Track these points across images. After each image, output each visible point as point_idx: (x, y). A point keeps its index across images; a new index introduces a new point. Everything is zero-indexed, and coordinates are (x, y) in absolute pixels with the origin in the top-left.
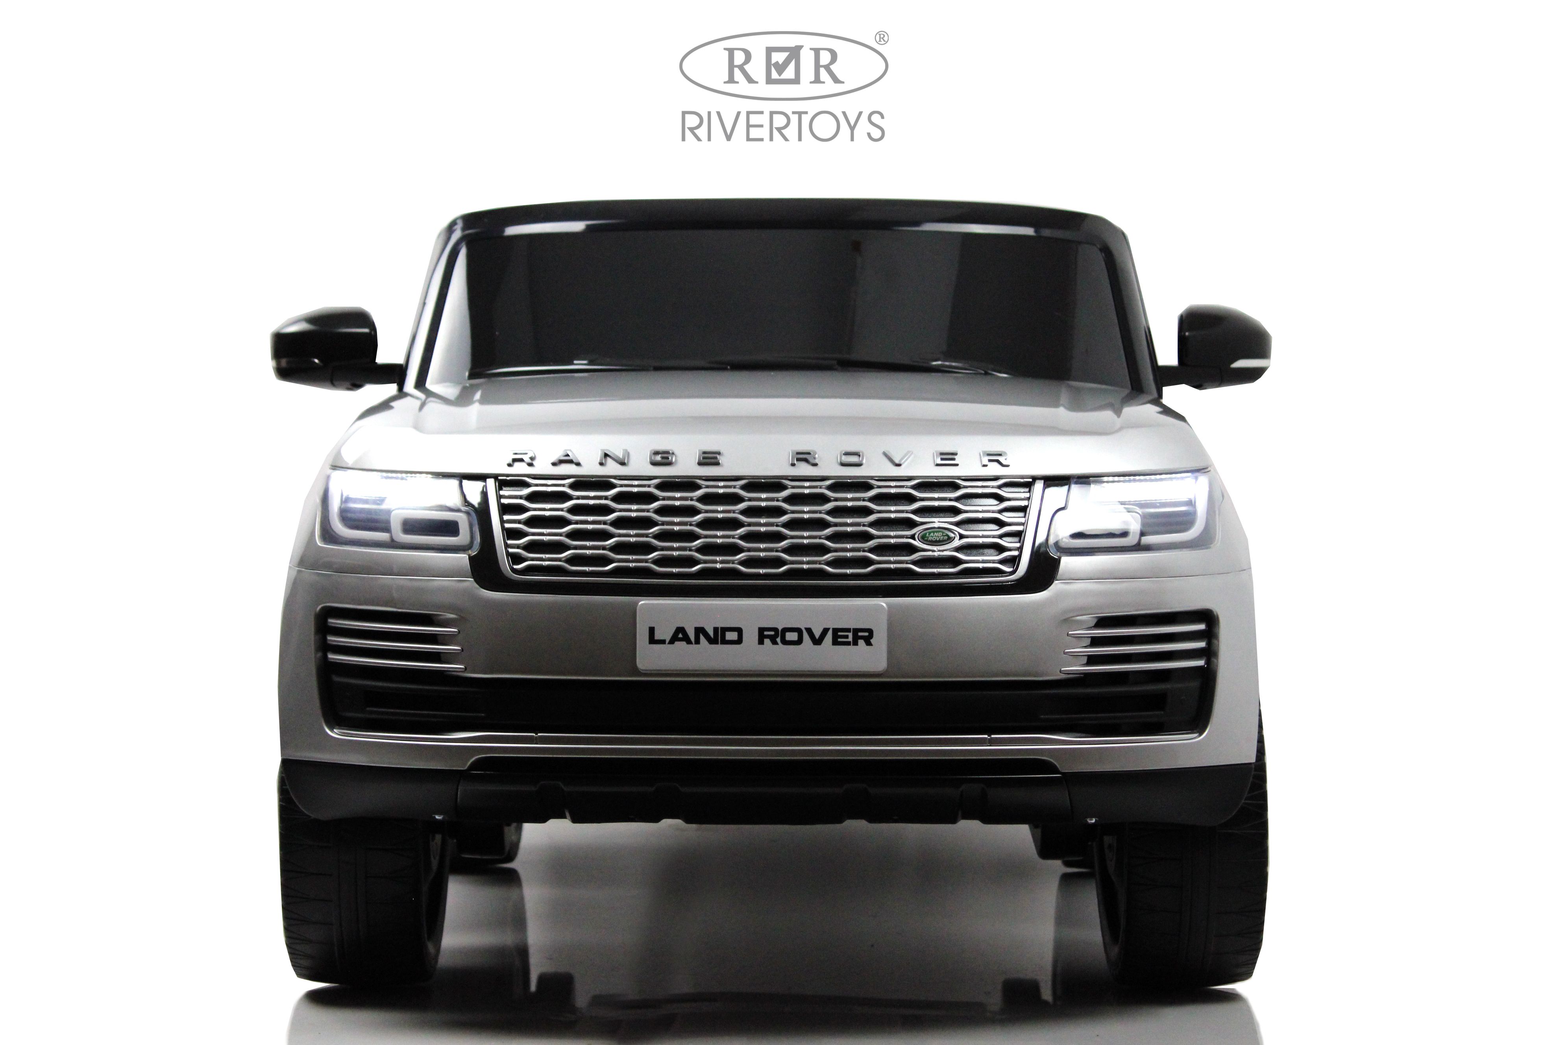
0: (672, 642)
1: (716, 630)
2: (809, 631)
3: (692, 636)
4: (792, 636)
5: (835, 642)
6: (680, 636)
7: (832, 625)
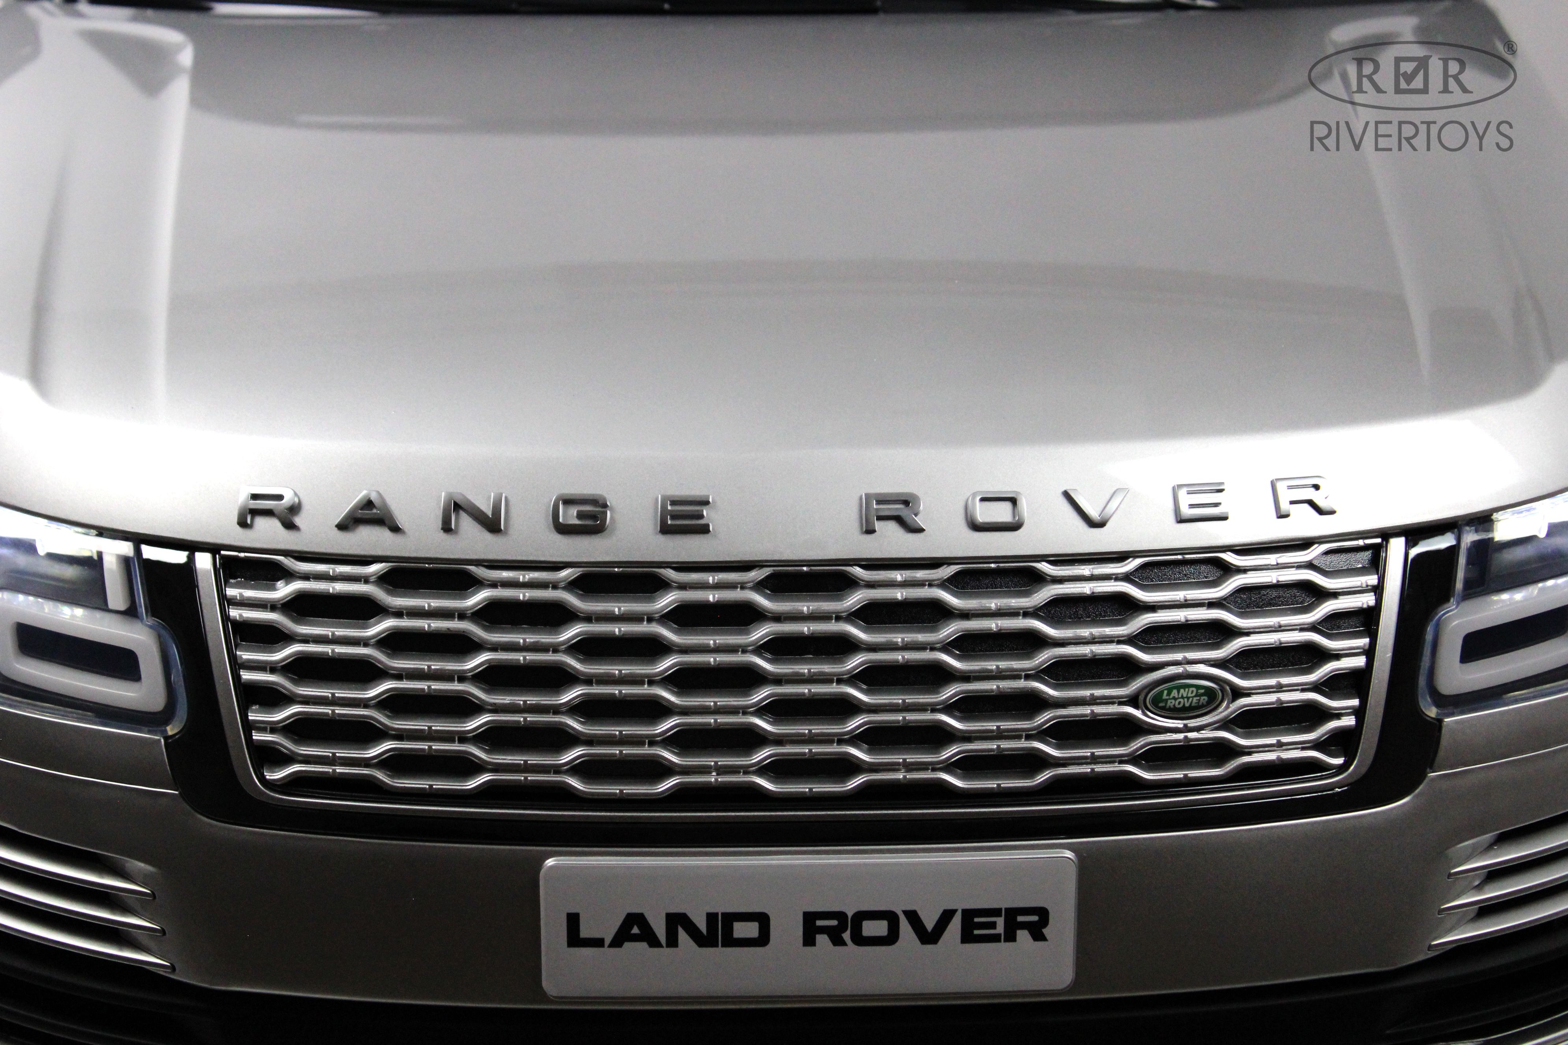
0: (618, 941)
1: (711, 918)
2: (913, 917)
3: (660, 930)
4: (875, 928)
5: (967, 937)
6: (635, 930)
7: (961, 904)
